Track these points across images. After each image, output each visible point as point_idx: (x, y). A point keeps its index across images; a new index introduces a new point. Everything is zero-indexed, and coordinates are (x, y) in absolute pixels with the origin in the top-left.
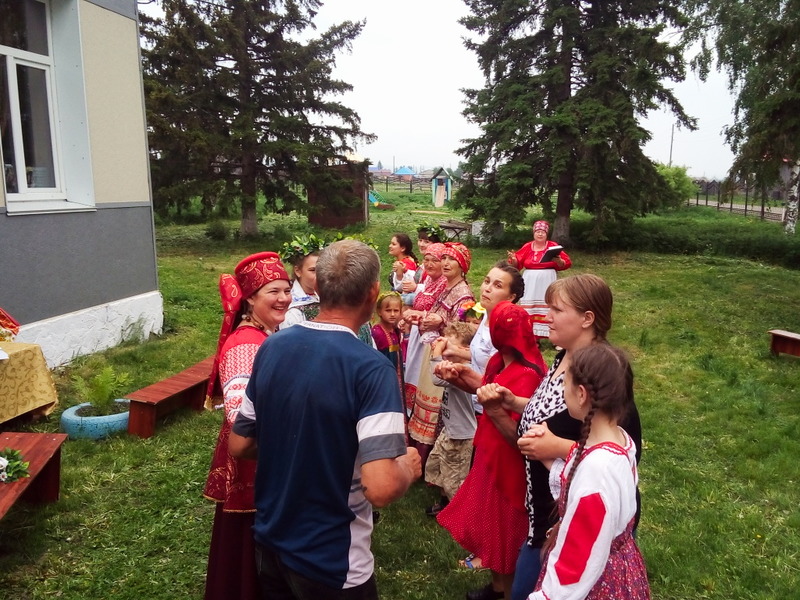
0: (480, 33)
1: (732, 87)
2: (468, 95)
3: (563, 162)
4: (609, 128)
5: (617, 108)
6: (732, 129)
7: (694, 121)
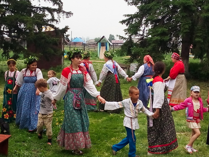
3: (187, 26)
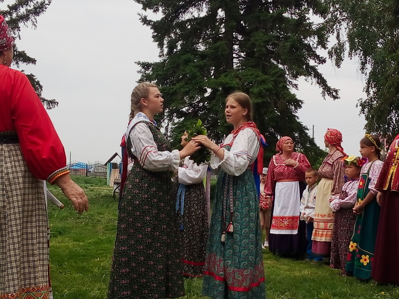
0: (154, 11)
1: (363, 68)
2: (143, 67)
4: (267, 90)
5: (273, 76)
6: (365, 102)
7: (336, 91)
